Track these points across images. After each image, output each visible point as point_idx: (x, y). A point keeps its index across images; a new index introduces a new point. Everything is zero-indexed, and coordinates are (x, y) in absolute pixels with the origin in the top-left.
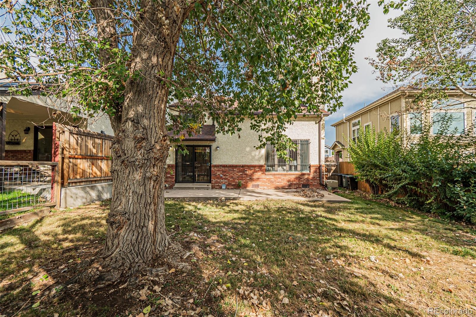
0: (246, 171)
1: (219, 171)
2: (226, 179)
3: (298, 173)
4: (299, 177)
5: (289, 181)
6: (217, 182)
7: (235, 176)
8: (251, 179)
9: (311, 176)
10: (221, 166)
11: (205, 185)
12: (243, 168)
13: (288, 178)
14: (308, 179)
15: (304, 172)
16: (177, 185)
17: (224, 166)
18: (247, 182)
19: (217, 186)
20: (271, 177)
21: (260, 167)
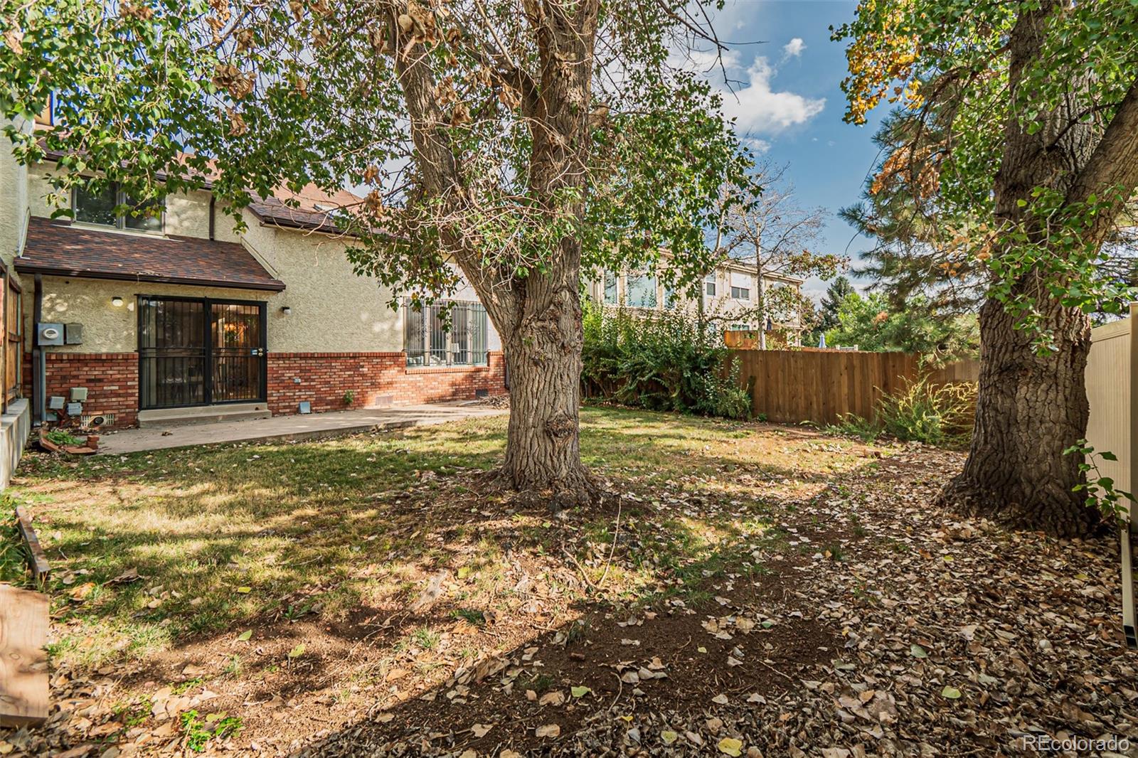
0: (363, 367)
1: (289, 368)
2: (309, 388)
3: (468, 367)
4: (471, 376)
5: (453, 384)
6: (285, 398)
7: (335, 380)
8: (376, 386)
9: (491, 373)
10: (296, 355)
11: (249, 408)
12: (355, 359)
13: (449, 378)
14: (485, 379)
15: (479, 366)
16: (143, 416)
17: (305, 357)
18: (363, 394)
19: (285, 407)
20: (418, 378)
21: (395, 356)
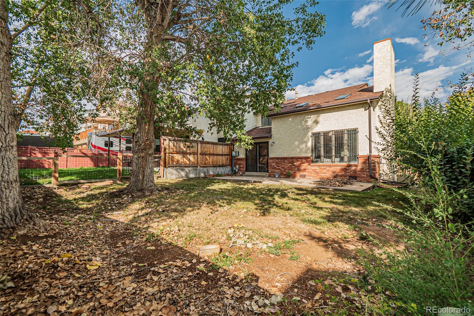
0: (295, 162)
1: (273, 162)
2: (279, 169)
3: (344, 164)
4: (345, 169)
5: (334, 172)
6: (272, 172)
7: (286, 167)
8: (299, 170)
9: (359, 168)
10: (275, 158)
11: (264, 174)
12: (292, 159)
13: (333, 169)
14: (355, 171)
15: (352, 163)
16: (247, 173)
17: (277, 158)
18: (295, 172)
19: (273, 175)
20: (317, 168)
21: (306, 158)
